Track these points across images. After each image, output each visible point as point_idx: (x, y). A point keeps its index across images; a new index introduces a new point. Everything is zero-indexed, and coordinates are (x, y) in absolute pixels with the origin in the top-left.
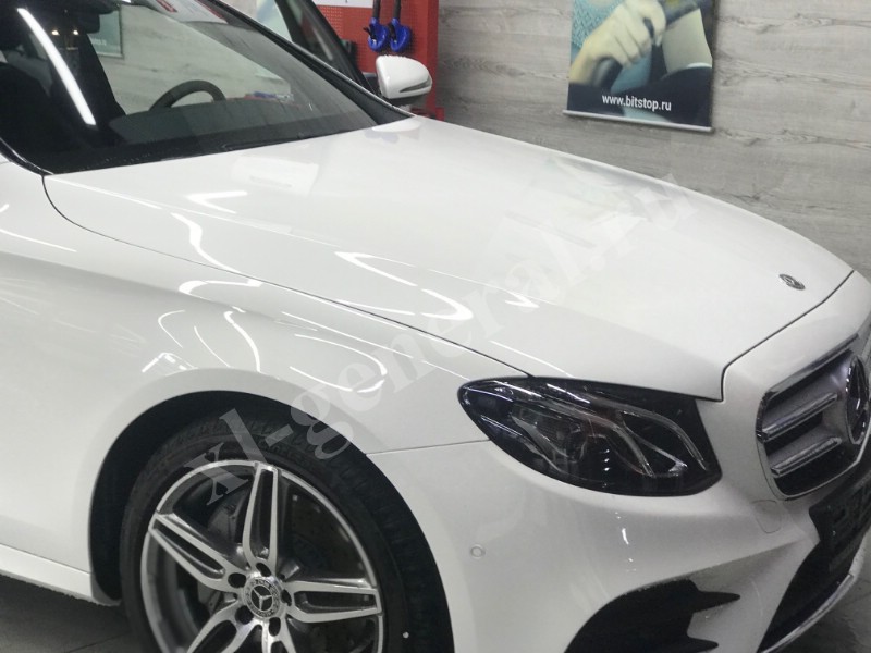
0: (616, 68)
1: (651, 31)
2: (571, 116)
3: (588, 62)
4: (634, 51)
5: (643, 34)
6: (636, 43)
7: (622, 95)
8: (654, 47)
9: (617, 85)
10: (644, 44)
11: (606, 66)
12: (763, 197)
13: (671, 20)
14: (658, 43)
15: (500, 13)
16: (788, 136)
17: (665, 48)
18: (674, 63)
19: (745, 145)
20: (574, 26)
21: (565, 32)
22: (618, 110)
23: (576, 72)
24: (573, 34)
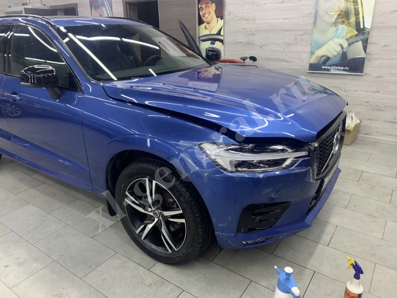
0: (328, 59)
1: (342, 48)
2: (309, 73)
3: (317, 57)
4: (335, 53)
5: (339, 49)
6: (336, 51)
7: (330, 66)
8: (343, 52)
9: (328, 63)
10: (339, 51)
11: (324, 58)
12: (380, 91)
13: (349, 45)
14: (345, 51)
15: (283, 44)
16: (391, 75)
17: (347, 52)
18: (350, 56)
19: (375, 78)
20: (312, 47)
21: (309, 49)
22: (328, 70)
23: (313, 60)
24: (311, 50)
